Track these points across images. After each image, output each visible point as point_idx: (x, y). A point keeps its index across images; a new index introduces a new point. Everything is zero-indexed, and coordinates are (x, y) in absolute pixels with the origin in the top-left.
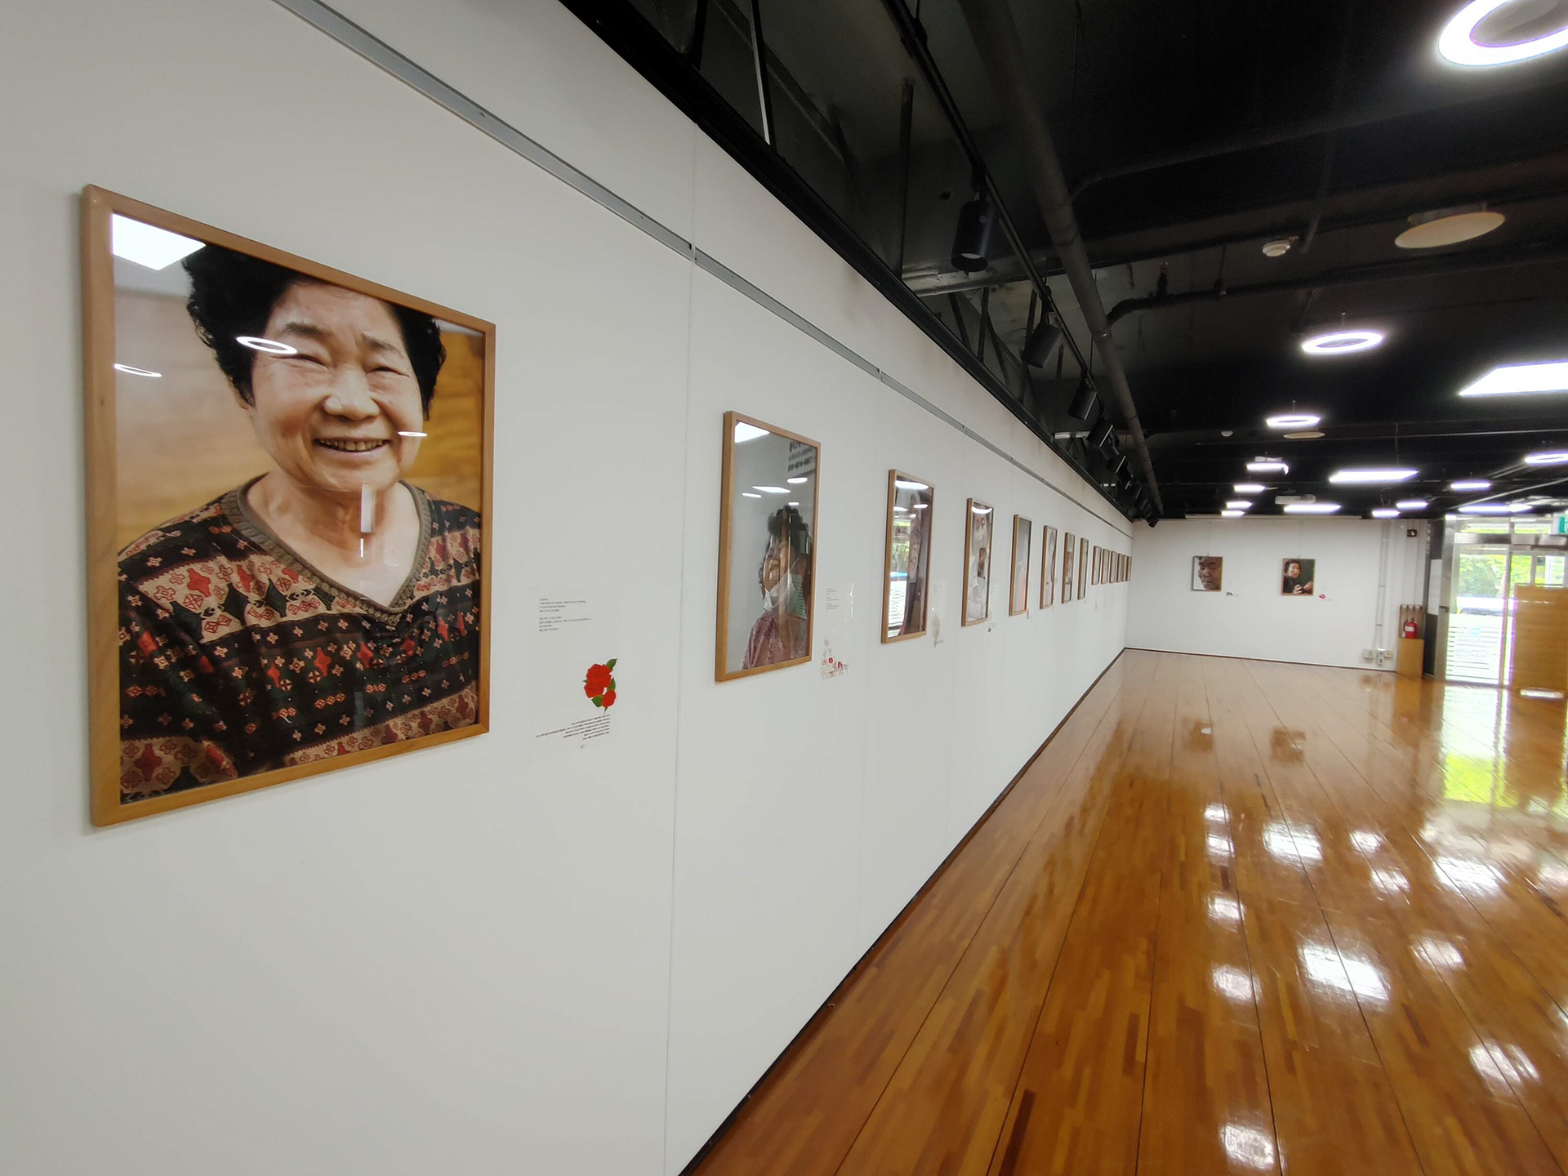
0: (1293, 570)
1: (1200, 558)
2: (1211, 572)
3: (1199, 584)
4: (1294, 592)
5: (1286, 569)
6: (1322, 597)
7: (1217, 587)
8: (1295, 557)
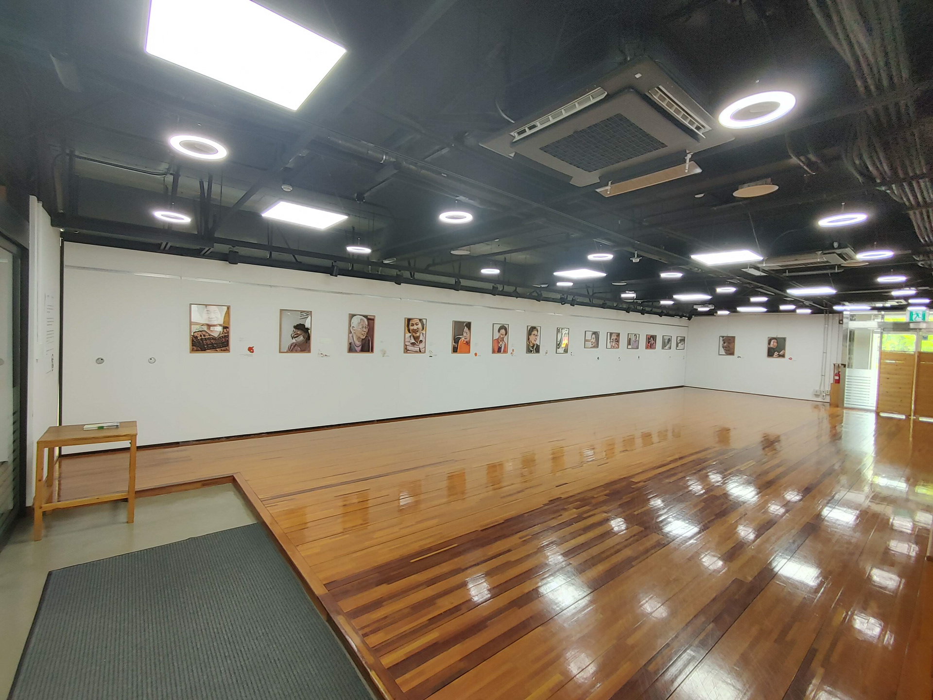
0: (773, 344)
1: (723, 337)
2: (729, 346)
3: (722, 351)
4: (774, 356)
5: (769, 344)
6: (790, 359)
7: (732, 354)
8: (775, 336)
